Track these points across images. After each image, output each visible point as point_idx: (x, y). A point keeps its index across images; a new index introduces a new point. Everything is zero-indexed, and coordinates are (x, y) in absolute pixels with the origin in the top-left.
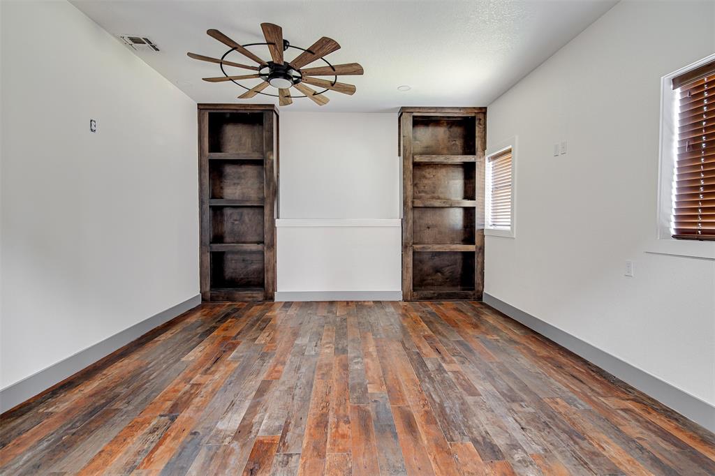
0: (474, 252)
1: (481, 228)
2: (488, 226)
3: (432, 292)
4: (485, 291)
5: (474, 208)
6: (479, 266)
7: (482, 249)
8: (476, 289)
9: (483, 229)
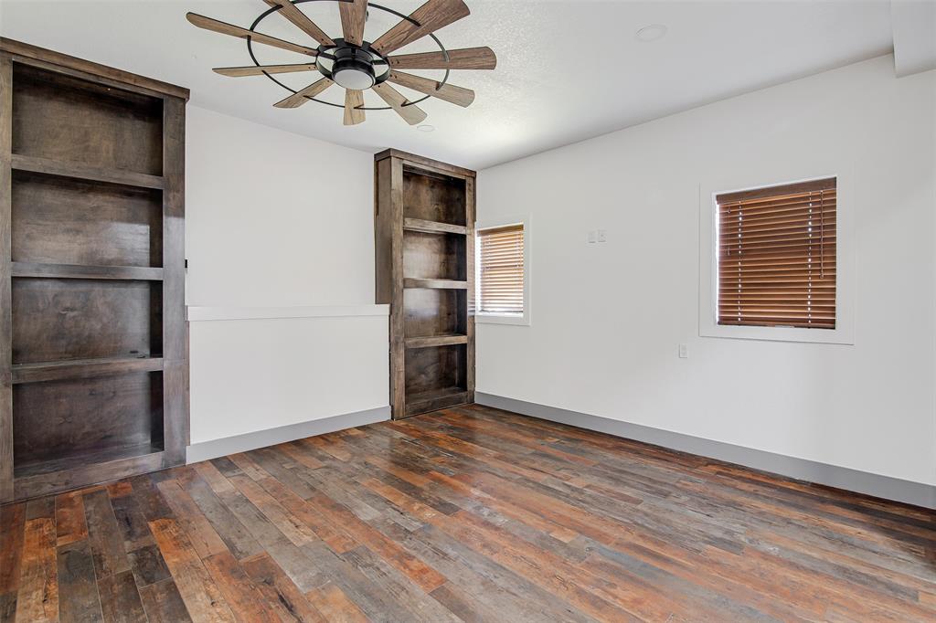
0: (466, 344)
1: (472, 314)
2: (478, 313)
3: (426, 401)
4: (477, 389)
5: (465, 291)
6: (471, 361)
7: (473, 339)
8: (469, 389)
9: (474, 316)
